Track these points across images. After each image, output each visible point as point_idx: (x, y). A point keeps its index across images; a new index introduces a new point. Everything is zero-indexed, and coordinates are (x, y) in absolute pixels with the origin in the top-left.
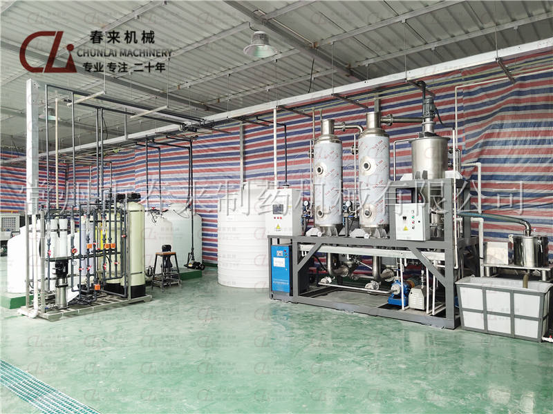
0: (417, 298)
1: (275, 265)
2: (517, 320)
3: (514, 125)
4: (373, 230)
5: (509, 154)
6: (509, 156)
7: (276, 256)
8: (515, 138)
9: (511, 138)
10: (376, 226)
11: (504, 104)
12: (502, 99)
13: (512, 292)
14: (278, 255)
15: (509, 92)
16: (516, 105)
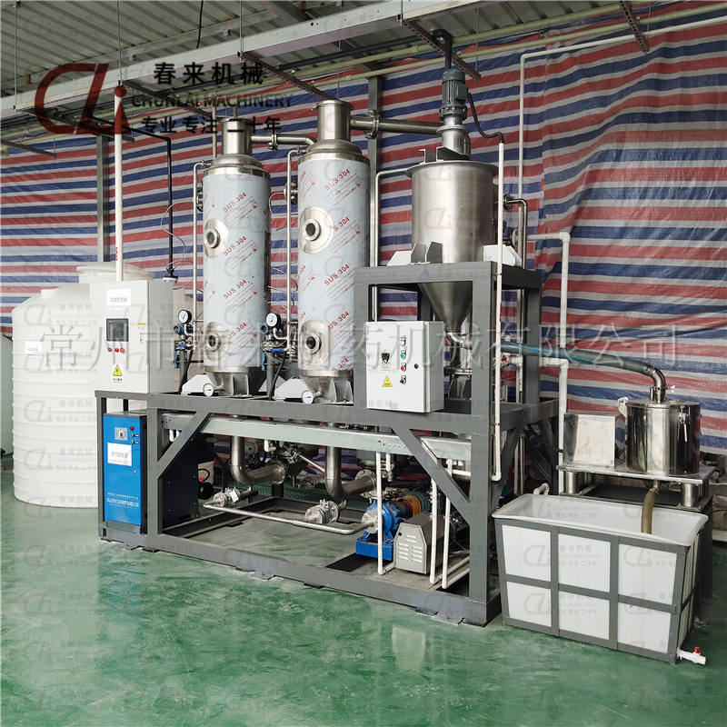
0: (410, 546)
1: (109, 462)
2: (622, 607)
3: (642, 155)
4: (325, 383)
5: (631, 218)
6: (631, 223)
7: (114, 441)
8: (644, 184)
9: (637, 184)
10: (330, 374)
11: (626, 106)
12: (622, 94)
13: (615, 541)
14: (118, 437)
15: (636, 81)
16: (648, 110)
